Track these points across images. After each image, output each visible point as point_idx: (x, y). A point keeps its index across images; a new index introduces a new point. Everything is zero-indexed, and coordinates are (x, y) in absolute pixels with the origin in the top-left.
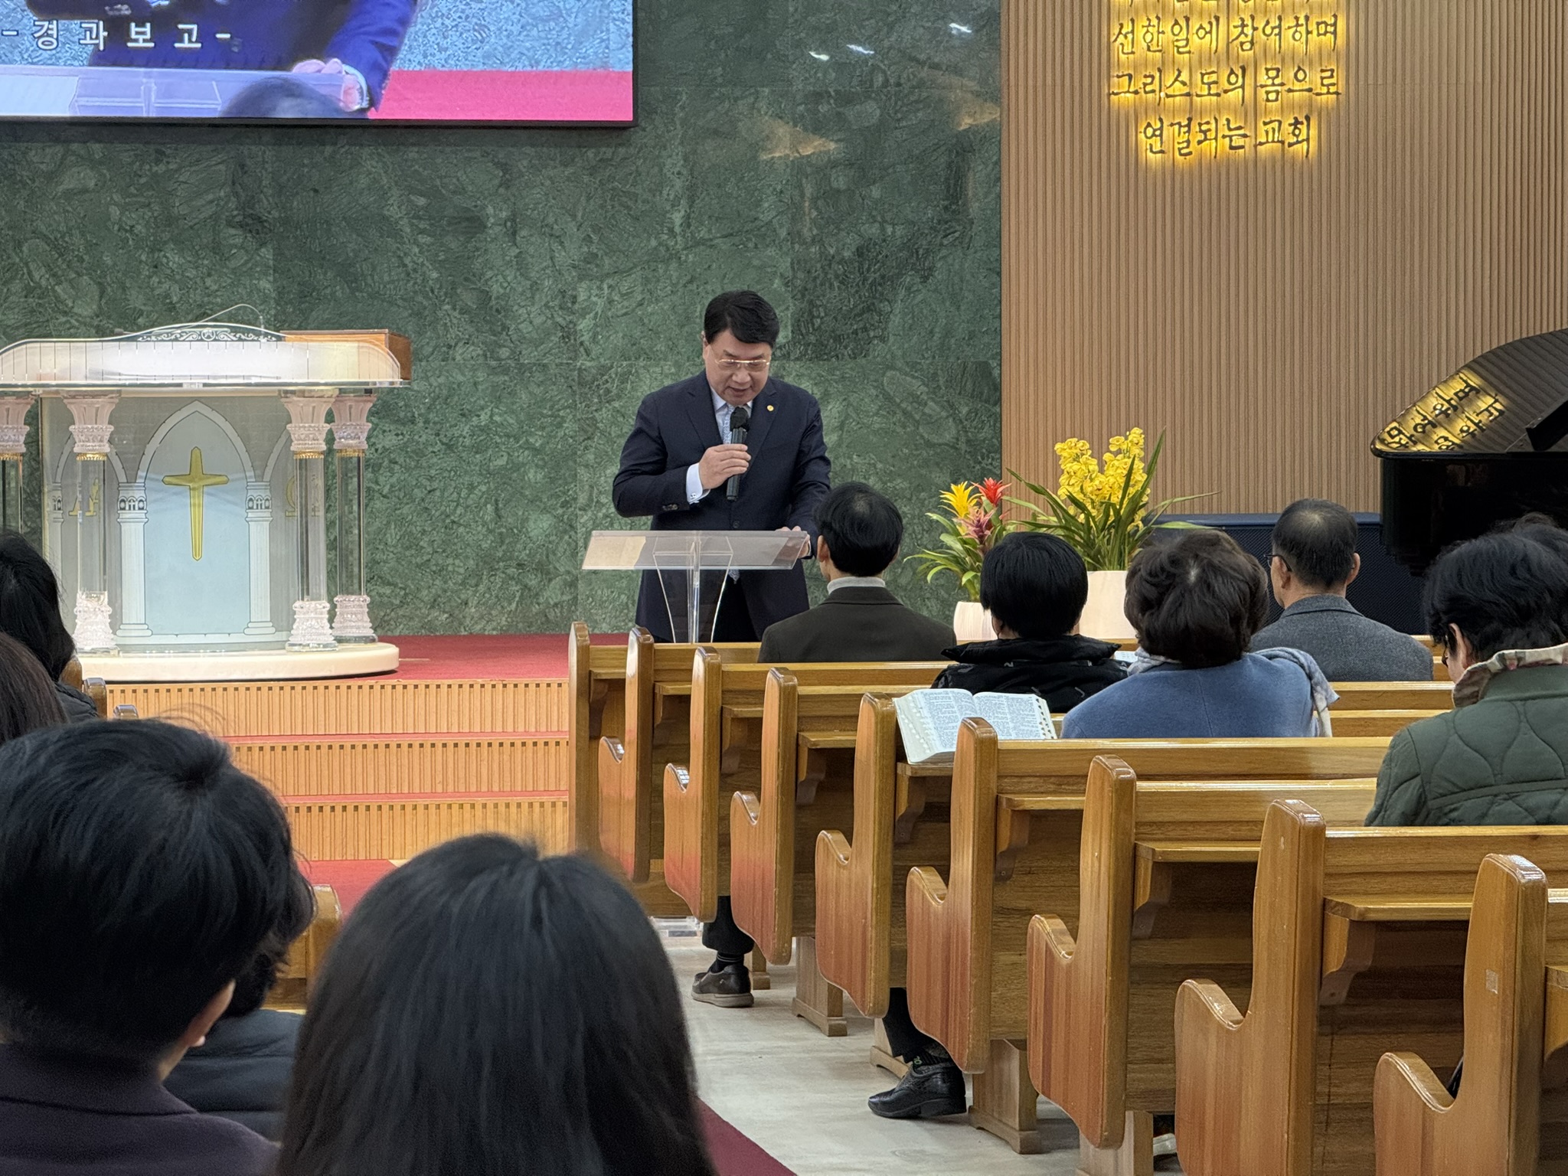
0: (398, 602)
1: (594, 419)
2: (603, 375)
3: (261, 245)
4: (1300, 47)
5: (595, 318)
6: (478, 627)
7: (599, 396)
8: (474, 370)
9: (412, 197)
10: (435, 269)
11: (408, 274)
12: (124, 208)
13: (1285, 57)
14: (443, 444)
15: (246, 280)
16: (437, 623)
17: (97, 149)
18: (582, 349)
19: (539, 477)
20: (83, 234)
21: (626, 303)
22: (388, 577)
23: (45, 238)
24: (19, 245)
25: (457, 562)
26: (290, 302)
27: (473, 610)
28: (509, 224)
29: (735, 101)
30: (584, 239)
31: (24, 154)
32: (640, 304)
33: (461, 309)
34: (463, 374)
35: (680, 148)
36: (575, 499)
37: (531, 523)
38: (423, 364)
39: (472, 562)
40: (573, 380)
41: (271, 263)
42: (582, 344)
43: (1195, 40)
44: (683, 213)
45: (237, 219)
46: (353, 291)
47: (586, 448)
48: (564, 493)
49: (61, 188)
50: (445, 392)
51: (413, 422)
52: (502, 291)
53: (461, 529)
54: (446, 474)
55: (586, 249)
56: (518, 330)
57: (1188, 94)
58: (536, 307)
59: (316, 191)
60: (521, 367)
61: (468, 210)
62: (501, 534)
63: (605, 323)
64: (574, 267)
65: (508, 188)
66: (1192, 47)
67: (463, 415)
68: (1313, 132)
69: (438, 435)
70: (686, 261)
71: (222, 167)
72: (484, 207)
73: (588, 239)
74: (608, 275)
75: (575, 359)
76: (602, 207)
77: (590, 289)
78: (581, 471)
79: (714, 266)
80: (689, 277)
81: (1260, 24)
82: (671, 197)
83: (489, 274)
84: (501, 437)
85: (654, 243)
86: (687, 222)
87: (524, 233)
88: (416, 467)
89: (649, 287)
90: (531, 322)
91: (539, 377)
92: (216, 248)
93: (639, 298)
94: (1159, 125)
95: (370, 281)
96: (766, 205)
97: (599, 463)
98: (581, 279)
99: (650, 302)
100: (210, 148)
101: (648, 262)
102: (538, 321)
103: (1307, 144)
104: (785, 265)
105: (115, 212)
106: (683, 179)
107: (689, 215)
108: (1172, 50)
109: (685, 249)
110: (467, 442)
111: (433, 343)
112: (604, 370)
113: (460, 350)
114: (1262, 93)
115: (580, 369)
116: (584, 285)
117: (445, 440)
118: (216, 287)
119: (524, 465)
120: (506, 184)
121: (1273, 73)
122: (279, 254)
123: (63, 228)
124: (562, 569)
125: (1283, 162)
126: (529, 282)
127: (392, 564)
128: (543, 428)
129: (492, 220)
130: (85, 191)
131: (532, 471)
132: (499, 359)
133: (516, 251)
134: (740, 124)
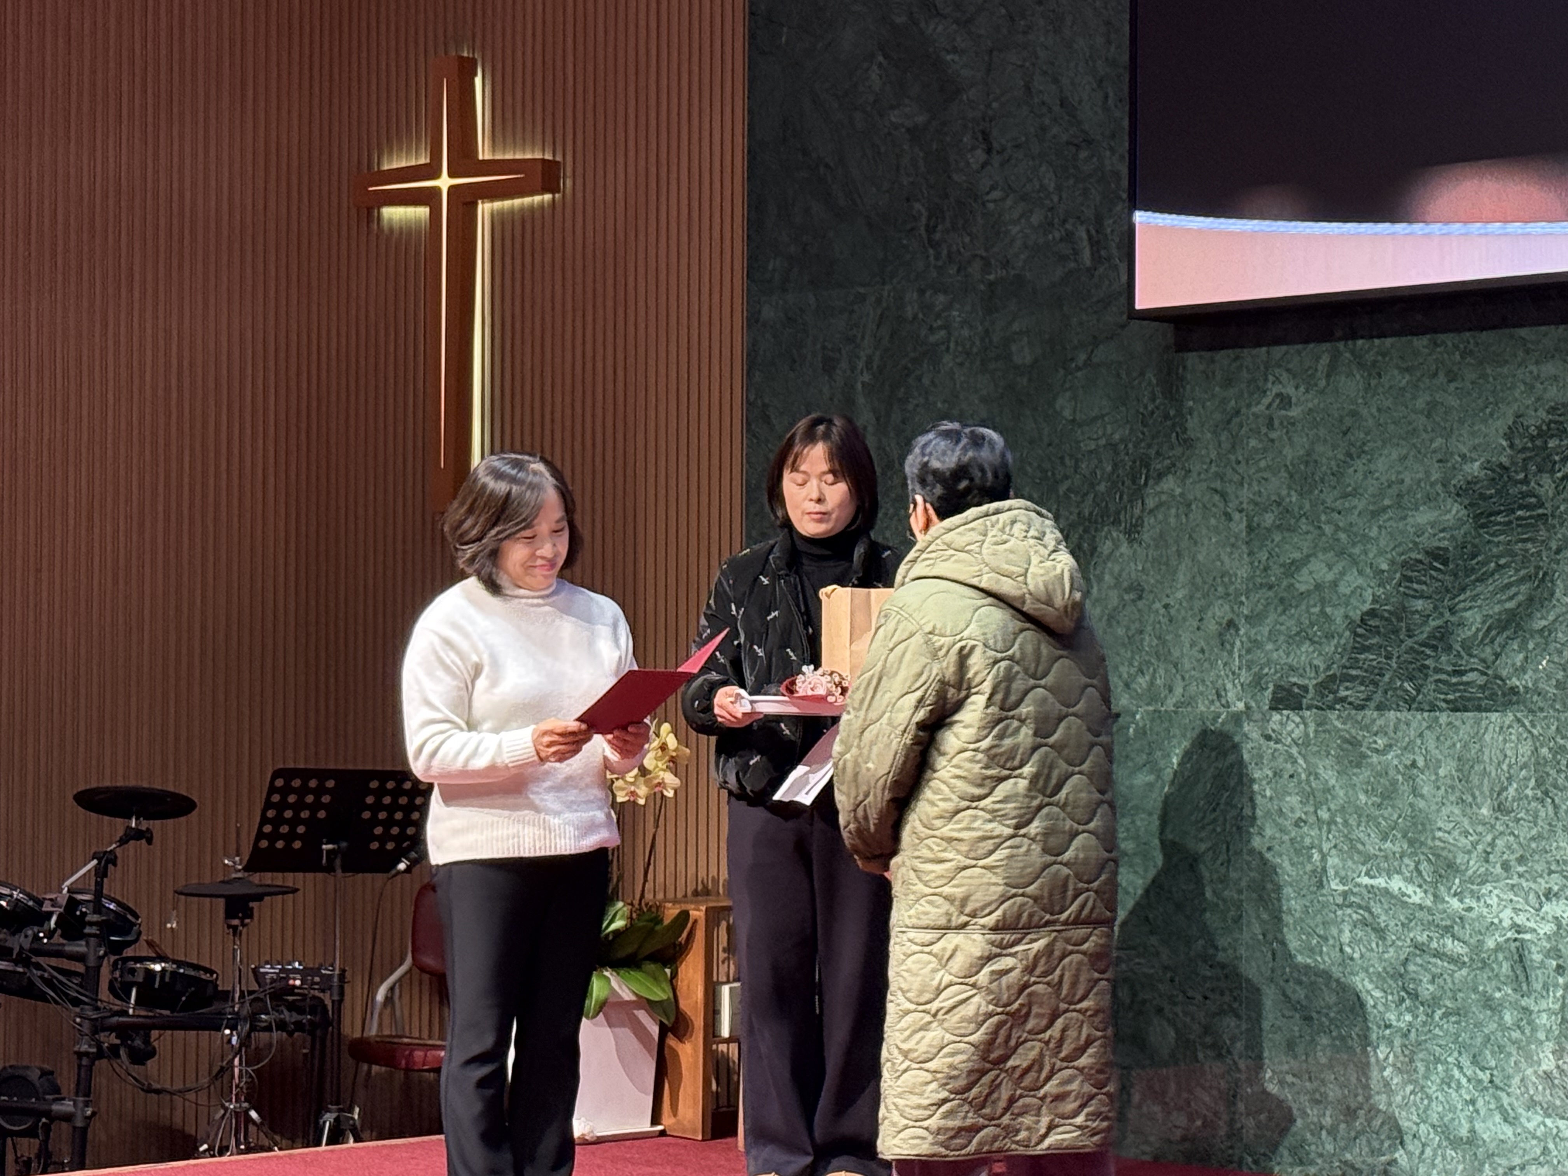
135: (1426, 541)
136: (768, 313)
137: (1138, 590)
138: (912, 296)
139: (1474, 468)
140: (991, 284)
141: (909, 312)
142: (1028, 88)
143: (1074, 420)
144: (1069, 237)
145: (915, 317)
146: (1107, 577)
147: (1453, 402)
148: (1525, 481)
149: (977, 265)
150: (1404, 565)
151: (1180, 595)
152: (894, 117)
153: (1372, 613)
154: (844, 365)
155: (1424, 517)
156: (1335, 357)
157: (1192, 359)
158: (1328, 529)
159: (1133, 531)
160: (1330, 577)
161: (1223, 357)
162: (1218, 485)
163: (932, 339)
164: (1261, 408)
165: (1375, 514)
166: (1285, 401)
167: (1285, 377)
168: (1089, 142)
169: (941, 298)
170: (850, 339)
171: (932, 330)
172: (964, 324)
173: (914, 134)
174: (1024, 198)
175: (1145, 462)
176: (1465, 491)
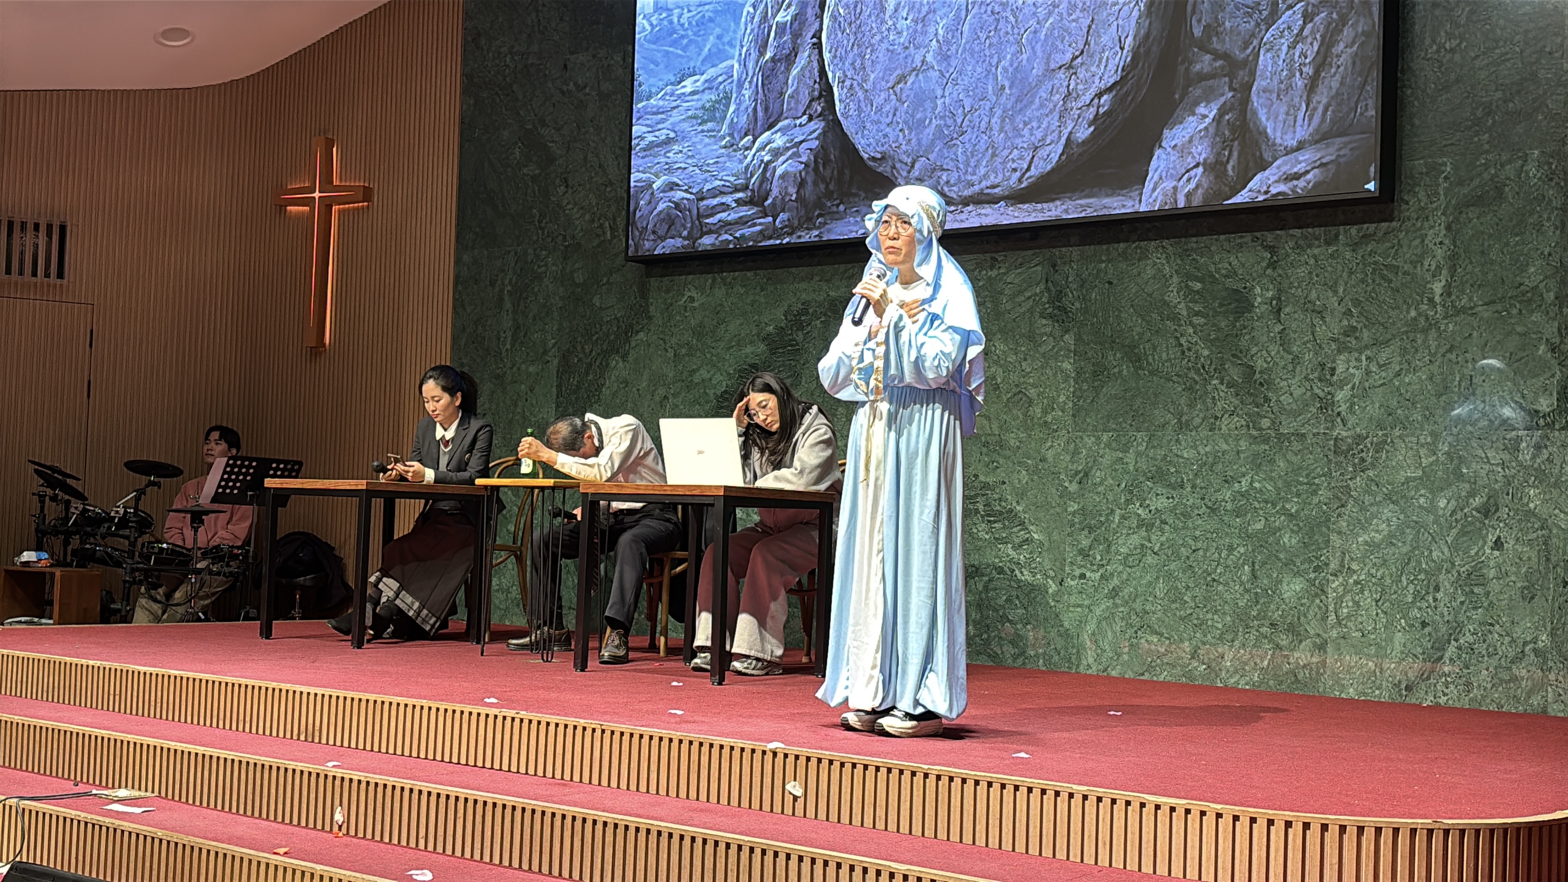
0: (1163, 650)
1: (1348, 486)
2: (1358, 444)
3: (1067, 331)
5: (1353, 388)
6: (1232, 681)
7: (1354, 465)
8: (1237, 439)
9: (1190, 283)
10: (1208, 348)
11: (1183, 353)
14: (1208, 507)
15: (1052, 363)
16: (1197, 673)
18: (1339, 420)
19: (1294, 541)
21: (1384, 374)
22: (1156, 627)
25: (1216, 617)
26: (1085, 380)
27: (1229, 664)
28: (1274, 302)
29: (1502, 165)
30: (1344, 313)
32: (1398, 374)
33: (1229, 383)
34: (1227, 443)
35: (1443, 218)
36: (1327, 565)
37: (1284, 584)
38: (1193, 433)
39: (1229, 618)
40: (1329, 449)
41: (1072, 347)
42: (1339, 414)
44: (1443, 283)
45: (1048, 311)
46: (1137, 369)
47: (1339, 515)
48: (1317, 558)
50: (1210, 460)
51: (1182, 487)
52: (1265, 365)
53: (1220, 588)
54: (1209, 535)
55: (1345, 323)
56: (1278, 401)
58: (1297, 379)
59: (1110, 283)
60: (1280, 436)
61: (1236, 291)
62: (1256, 593)
63: (1363, 393)
64: (1334, 340)
65: (1274, 269)
67: (1226, 481)
69: (1203, 499)
70: (1444, 331)
71: (1039, 268)
72: (1252, 288)
73: (1348, 313)
74: (1366, 347)
75: (1332, 428)
76: (1363, 281)
77: (1348, 361)
78: (1334, 537)
79: (1475, 334)
80: (1448, 347)
82: (1433, 268)
83: (1254, 350)
84: (1259, 502)
85: (1413, 313)
86: (1447, 292)
87: (1287, 310)
88: (1183, 528)
89: (1407, 357)
90: (1291, 394)
91: (1296, 446)
92: (1031, 337)
93: (1398, 368)
95: (1151, 360)
96: (1532, 270)
97: (1352, 531)
98: (1339, 352)
99: (1408, 371)
100: (1030, 252)
101: (1407, 332)
102: (1297, 392)
104: (1550, 330)
106: (1445, 248)
107: (1450, 285)
109: (1445, 318)
110: (1229, 506)
111: (1201, 415)
112: (1359, 439)
113: (1225, 420)
115: (1336, 439)
116: (1342, 357)
117: (1210, 504)
118: (1028, 370)
119: (1280, 529)
120: (1273, 265)
122: (1079, 339)
124: (1312, 632)
126: (1291, 357)
127: (1160, 614)
128: (1298, 495)
129: (1259, 300)
131: (1287, 536)
132: (1261, 429)
133: (1280, 327)
134: (1507, 189)
135: (750, 361)
136: (466, 258)
137: (626, 382)
138: (531, 251)
139: (771, 329)
140: (566, 247)
141: (530, 258)
142: (585, 159)
143: (601, 308)
144: (601, 226)
145: (532, 261)
146: (613, 378)
147: (763, 300)
148: (791, 334)
149: (561, 238)
150: (740, 371)
152: (525, 171)
153: (725, 392)
154: (499, 282)
155: (749, 350)
156: (714, 280)
157: (652, 280)
158: (708, 356)
159: (624, 357)
160: (708, 376)
161: (665, 280)
162: (662, 336)
163: (539, 270)
164: (682, 302)
165: (728, 349)
166: (692, 299)
167: (692, 289)
169: (544, 253)
170: (502, 271)
171: (539, 267)
172: (553, 264)
173: (534, 178)
174: (582, 208)
175: (631, 326)
176: (766, 339)
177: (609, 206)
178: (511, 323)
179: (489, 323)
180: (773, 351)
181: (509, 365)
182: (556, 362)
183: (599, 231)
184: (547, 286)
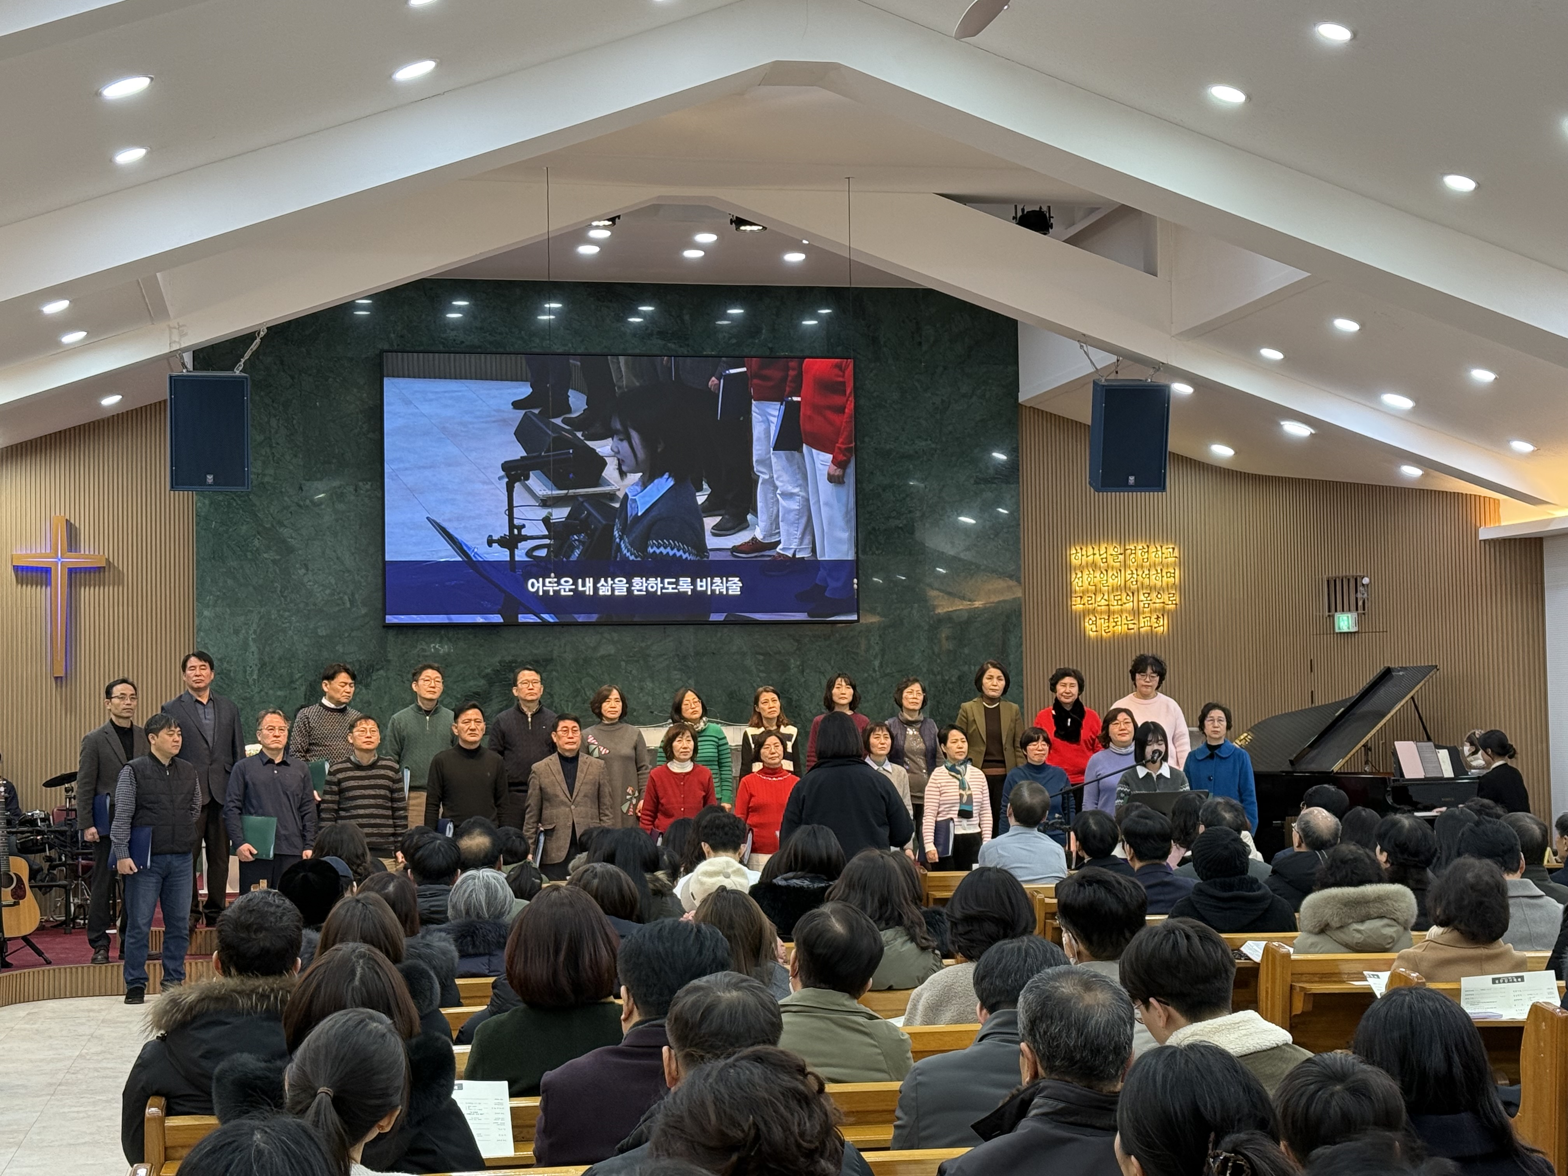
3: (689, 678)
4: (1159, 584)
9: (757, 656)
12: (627, 662)
13: (1151, 588)
17: (615, 636)
20: (609, 674)
23: (592, 677)
24: (580, 680)
28: (800, 667)
29: (903, 609)
31: (583, 639)
35: (878, 632)
43: (1110, 580)
44: (879, 661)
45: (678, 667)
46: (730, 699)
49: (599, 655)
52: (797, 698)
57: (1108, 605)
58: (813, 705)
59: (713, 653)
61: (782, 661)
65: (800, 651)
66: (1109, 584)
68: (1166, 621)
70: (880, 683)
71: (671, 643)
72: (789, 660)
76: (842, 659)
80: (882, 691)
81: (1140, 573)
82: (874, 654)
83: (792, 690)
85: (866, 675)
86: (881, 666)
87: (808, 671)
92: (669, 680)
94: (1094, 619)
95: (738, 694)
96: (917, 657)
103: (1162, 627)
105: (623, 664)
106: (879, 645)
107: (882, 662)
108: (1099, 585)
109: (880, 678)
114: (1141, 604)
120: (799, 649)
121: (1146, 595)
123: (600, 672)
125: (1152, 635)
126: (810, 694)
129: (793, 665)
130: (610, 655)
133: (803, 680)
134: (905, 621)
136: (206, 613)
137: (369, 703)
138: (274, 611)
139: (489, 671)
140: (308, 610)
141: (273, 617)
142: (323, 553)
143: (343, 653)
144: (341, 598)
145: (276, 619)
147: (481, 652)
149: (302, 604)
151: (386, 704)
152: (265, 555)
154: (243, 631)
155: (472, 683)
156: (442, 638)
157: (389, 636)
159: (367, 686)
161: (401, 637)
162: (400, 673)
163: (283, 626)
164: (415, 652)
165: (456, 682)
166: (424, 650)
167: (424, 643)
168: (349, 571)
169: (287, 613)
170: (245, 624)
171: (283, 623)
172: (297, 622)
173: (274, 562)
174: (323, 585)
175: (372, 666)
176: (485, 676)
177: (347, 587)
178: (256, 662)
179: (235, 659)
180: (491, 683)
181: (257, 690)
182: (303, 688)
183: (339, 602)
184: (292, 637)
